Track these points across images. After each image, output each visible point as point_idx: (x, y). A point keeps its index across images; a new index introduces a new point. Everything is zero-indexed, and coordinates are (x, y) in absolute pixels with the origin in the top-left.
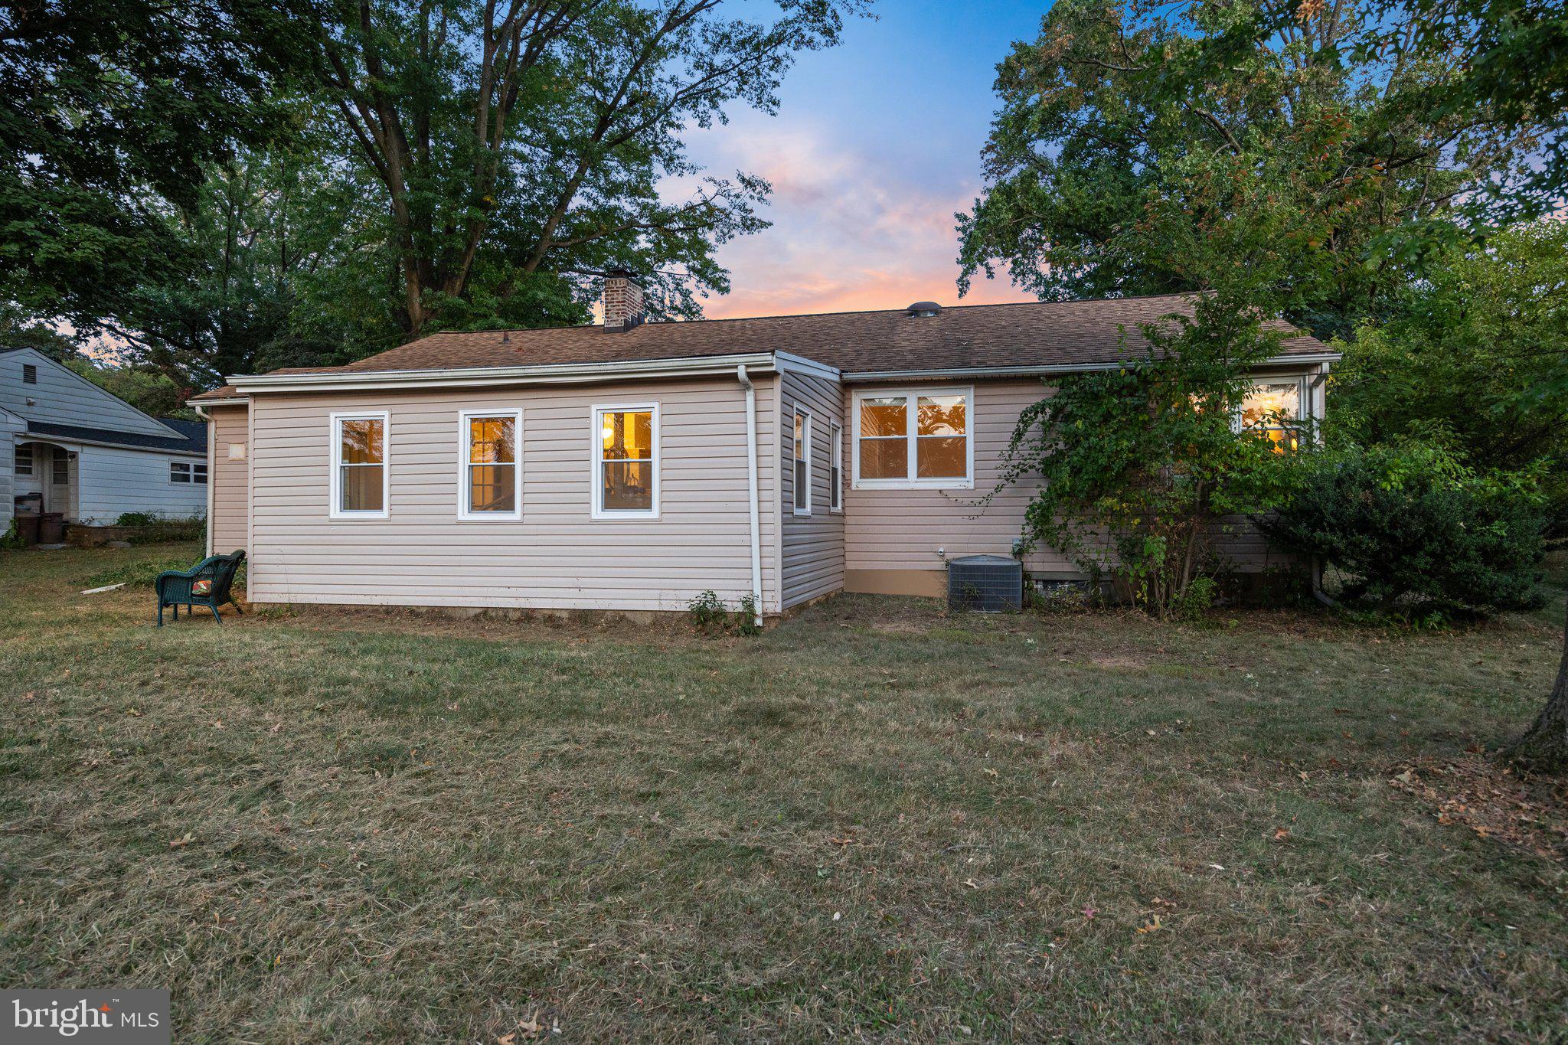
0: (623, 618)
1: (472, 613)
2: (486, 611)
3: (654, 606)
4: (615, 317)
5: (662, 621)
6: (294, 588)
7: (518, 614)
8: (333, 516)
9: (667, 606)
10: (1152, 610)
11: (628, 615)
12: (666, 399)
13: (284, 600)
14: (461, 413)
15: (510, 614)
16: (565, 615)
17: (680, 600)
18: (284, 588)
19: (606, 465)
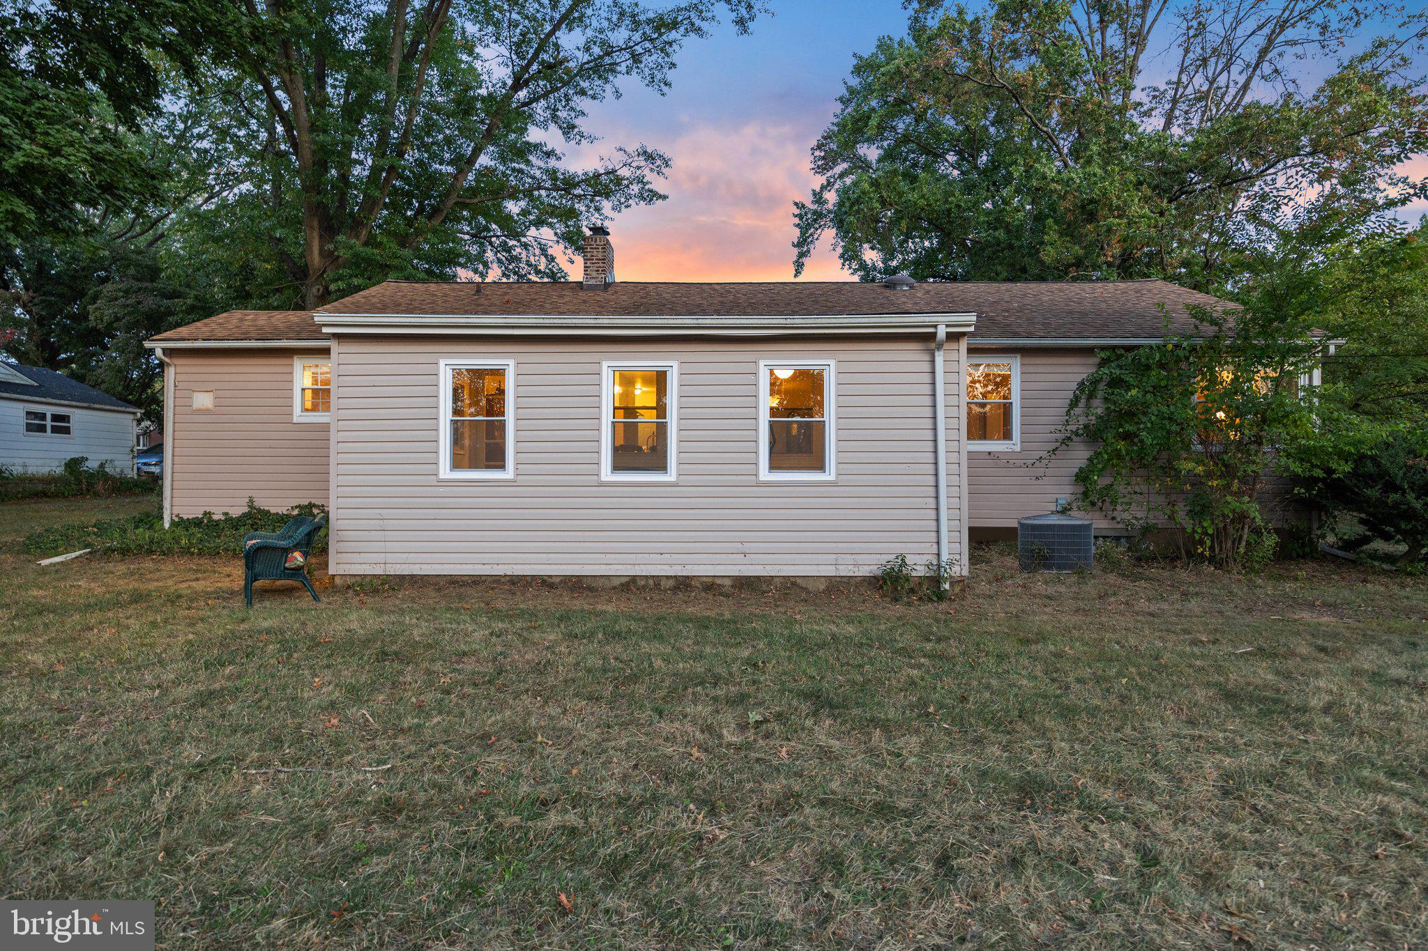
0: (794, 584)
1: (616, 582)
2: (634, 579)
3: (830, 571)
4: (594, 274)
5: (837, 587)
6: (391, 558)
7: (671, 583)
8: (442, 476)
9: (844, 571)
10: (1219, 565)
11: (798, 581)
12: (843, 356)
13: (378, 571)
14: (605, 365)
15: (663, 583)
16: (727, 582)
17: (868, 566)
18: (380, 558)
19: (772, 424)
